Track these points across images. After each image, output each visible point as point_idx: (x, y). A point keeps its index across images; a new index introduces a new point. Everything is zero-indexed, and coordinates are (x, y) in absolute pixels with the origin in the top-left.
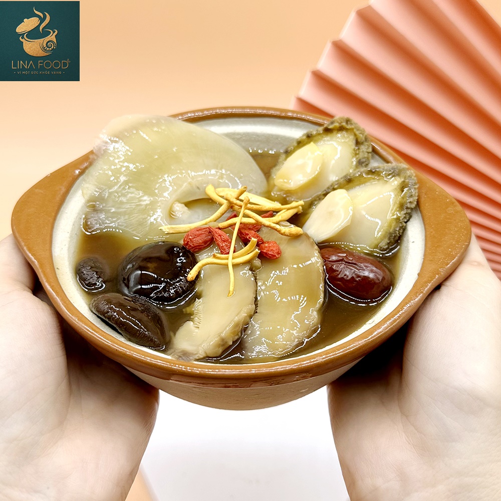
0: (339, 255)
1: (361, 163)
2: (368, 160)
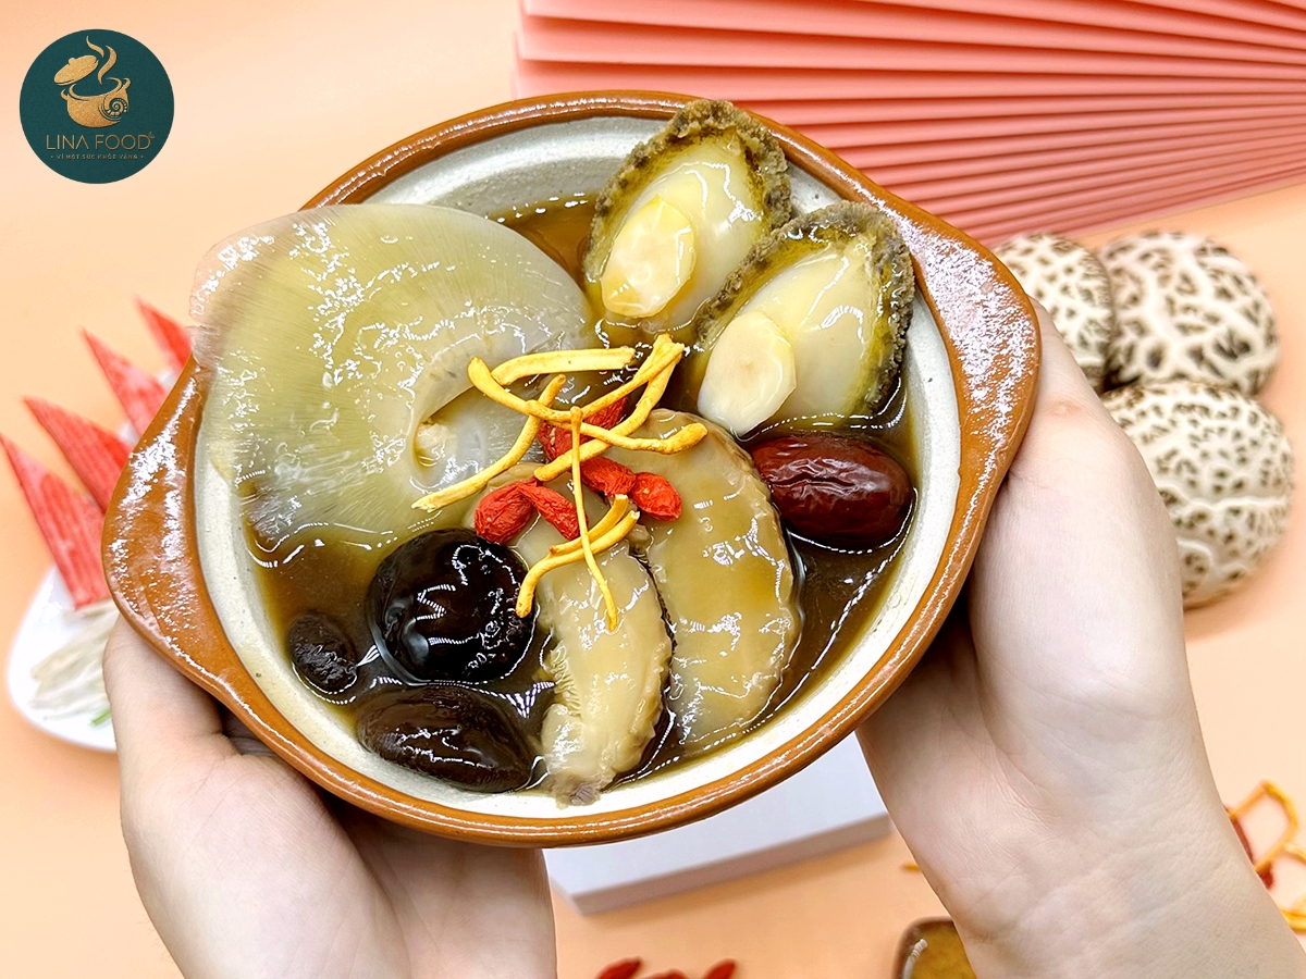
1: (773, 202)
2: (785, 188)
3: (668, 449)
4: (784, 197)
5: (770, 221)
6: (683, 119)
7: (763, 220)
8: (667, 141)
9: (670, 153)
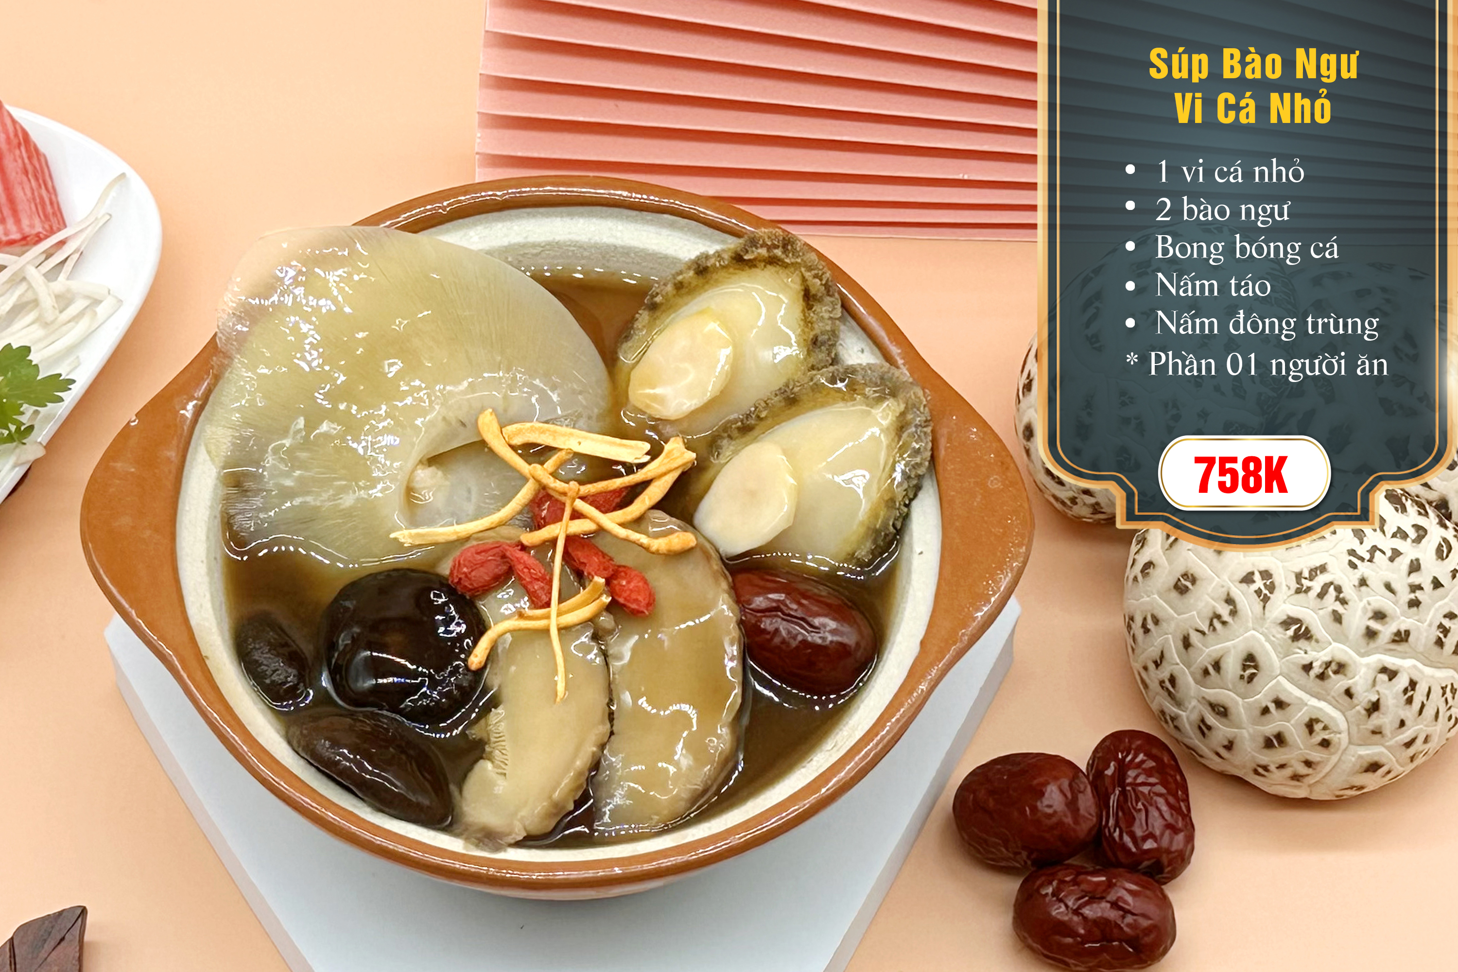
0: (771, 596)
1: (819, 344)
2: (834, 334)
3: (654, 549)
4: (830, 343)
5: (812, 360)
6: (753, 242)
7: (805, 359)
8: (733, 258)
9: (731, 270)
